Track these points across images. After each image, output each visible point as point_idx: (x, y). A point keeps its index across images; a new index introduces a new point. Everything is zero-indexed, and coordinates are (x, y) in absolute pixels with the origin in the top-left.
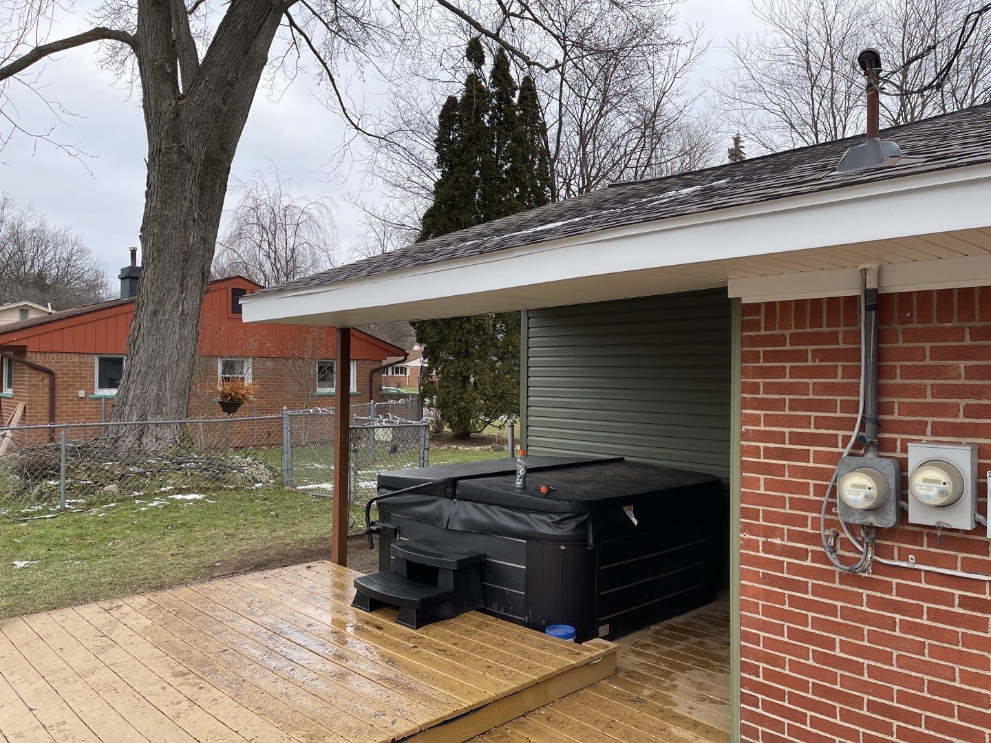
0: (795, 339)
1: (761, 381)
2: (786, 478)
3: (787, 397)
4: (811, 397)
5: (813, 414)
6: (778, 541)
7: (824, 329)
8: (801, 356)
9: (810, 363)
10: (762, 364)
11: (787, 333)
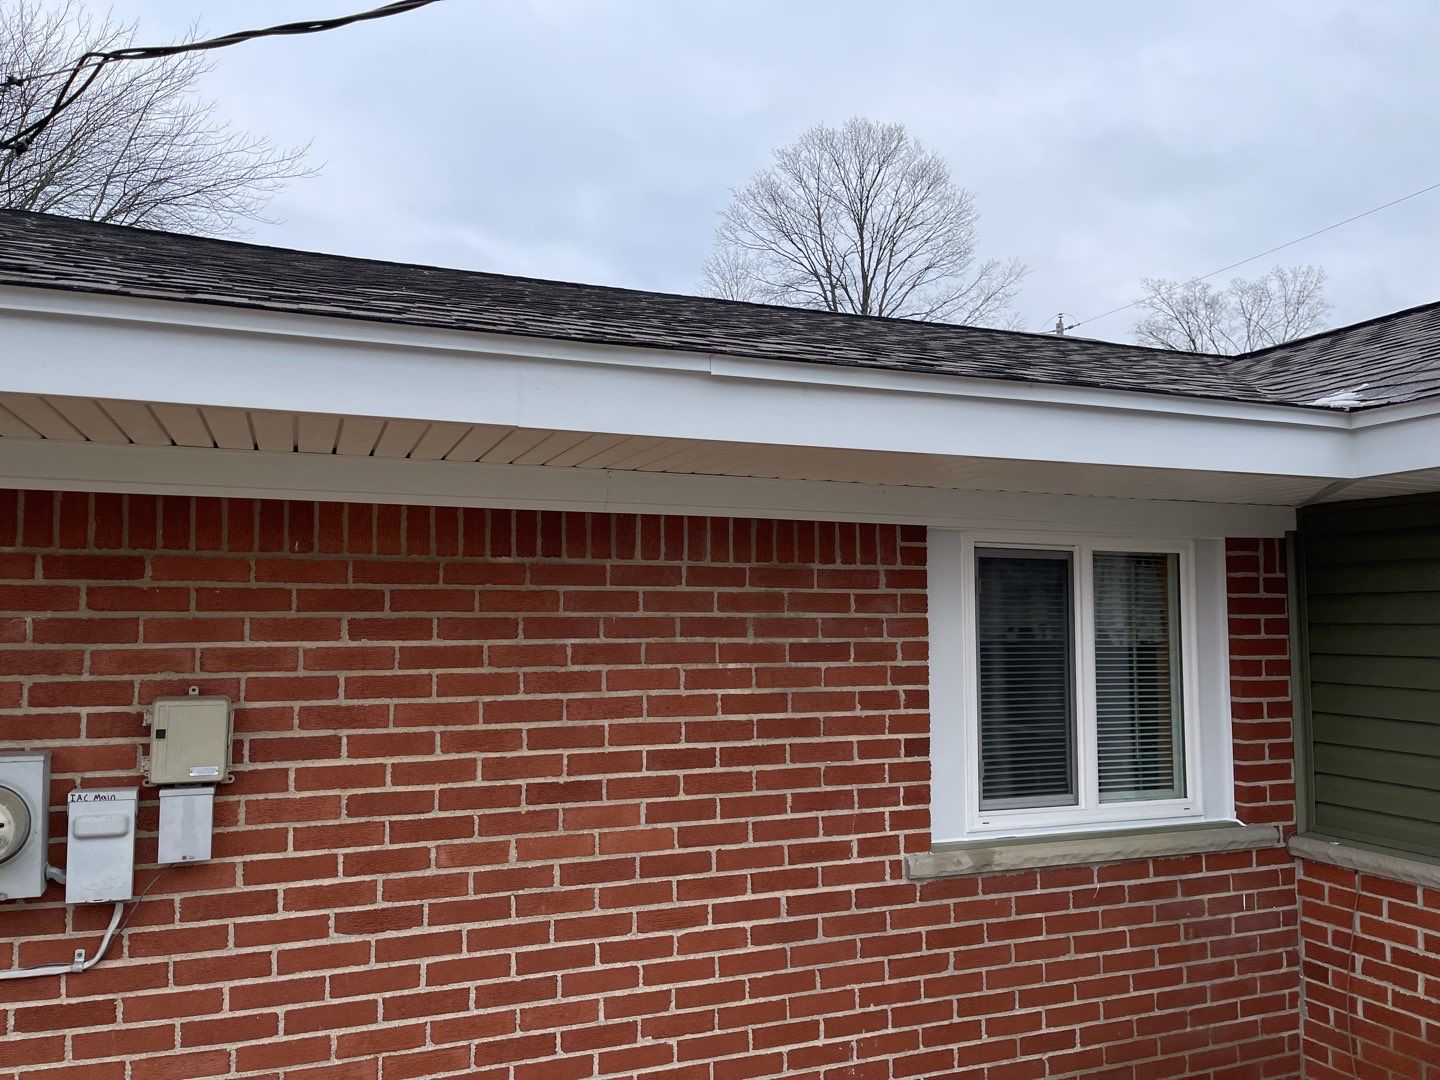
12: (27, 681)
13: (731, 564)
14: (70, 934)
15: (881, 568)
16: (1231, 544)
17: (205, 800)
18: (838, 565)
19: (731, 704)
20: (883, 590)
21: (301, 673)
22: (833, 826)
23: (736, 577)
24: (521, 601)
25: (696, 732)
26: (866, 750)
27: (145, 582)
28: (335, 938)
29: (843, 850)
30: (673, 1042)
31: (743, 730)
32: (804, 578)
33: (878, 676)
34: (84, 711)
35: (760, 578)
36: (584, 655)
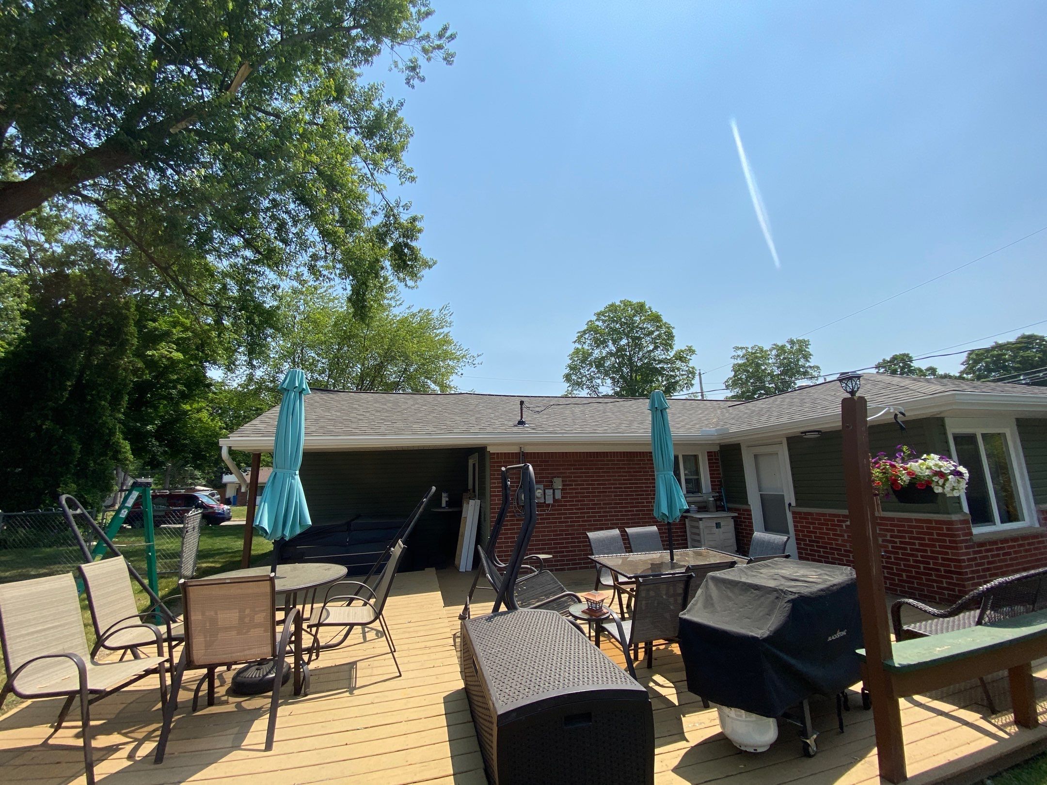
1: (496, 473)
7: (511, 460)
10: (496, 468)
11: (502, 460)
12: (539, 476)
16: (708, 452)
17: (560, 491)
21: (567, 475)
22: (641, 499)
26: (646, 487)
27: (550, 463)
29: (643, 503)
33: (647, 476)
34: (545, 480)
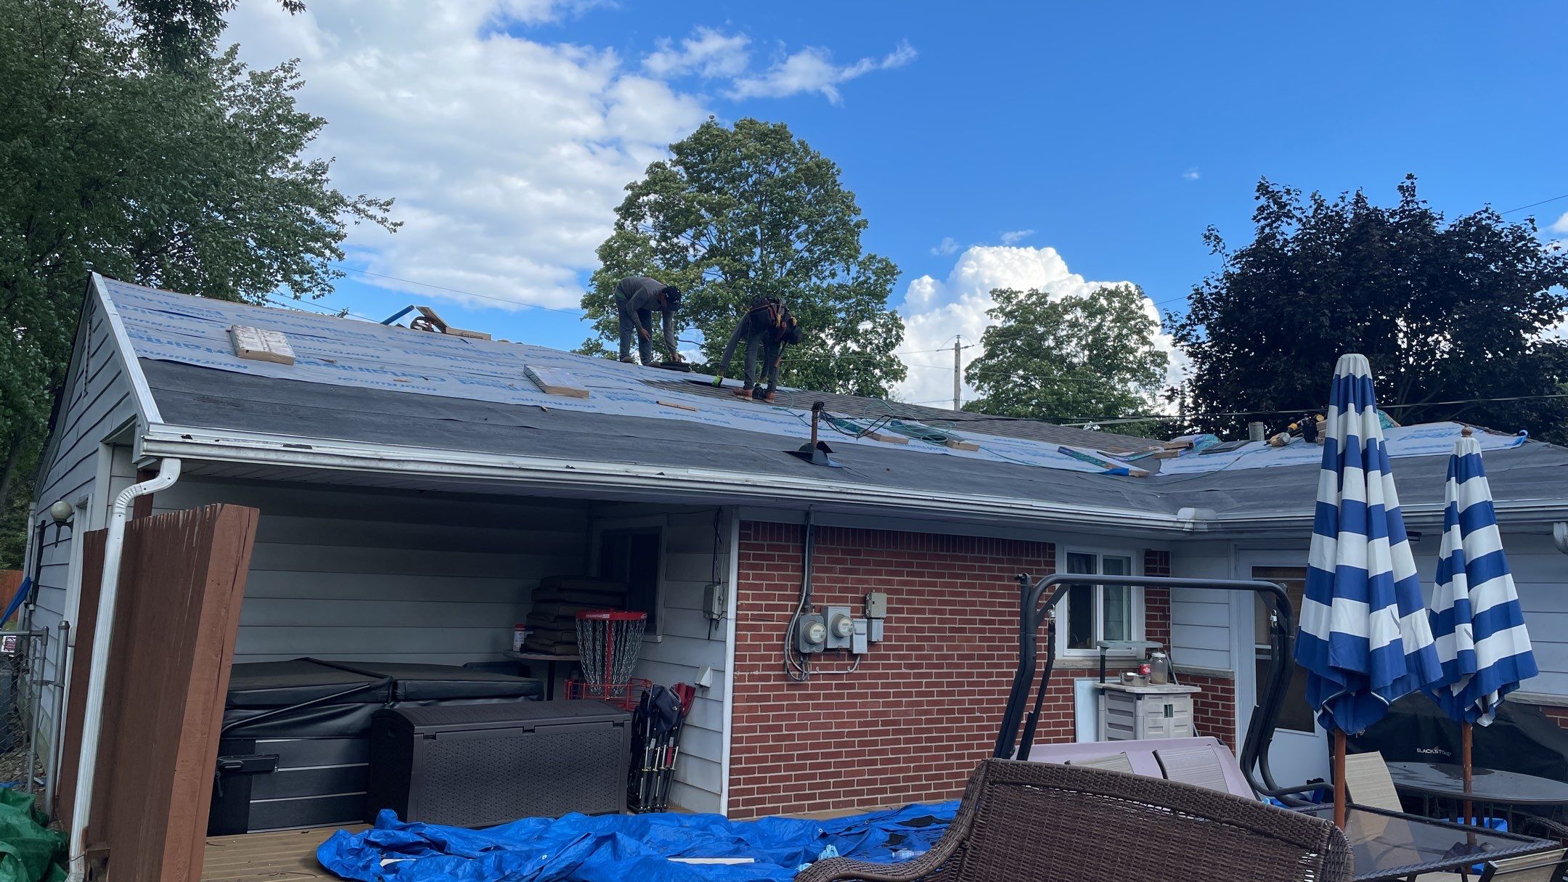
0: (770, 547)
1: (750, 572)
2: (762, 632)
3: (764, 582)
4: (777, 582)
5: (777, 593)
6: (756, 673)
7: (783, 543)
8: (771, 558)
9: (776, 563)
10: (751, 561)
11: (765, 543)
12: (838, 585)
13: (1001, 557)
14: (846, 662)
15: (1042, 559)
16: (1147, 553)
17: (881, 623)
18: (1030, 558)
19: (1001, 605)
20: (1043, 567)
21: (895, 587)
23: (1001, 561)
24: (947, 567)
25: (992, 613)
27: (862, 557)
28: (904, 670)
30: (985, 715)
31: (1002, 613)
32: (1019, 562)
34: (850, 595)
35: (1010, 561)
36: (963, 585)
